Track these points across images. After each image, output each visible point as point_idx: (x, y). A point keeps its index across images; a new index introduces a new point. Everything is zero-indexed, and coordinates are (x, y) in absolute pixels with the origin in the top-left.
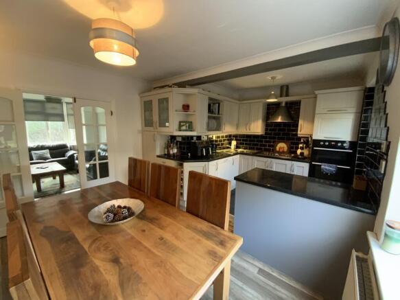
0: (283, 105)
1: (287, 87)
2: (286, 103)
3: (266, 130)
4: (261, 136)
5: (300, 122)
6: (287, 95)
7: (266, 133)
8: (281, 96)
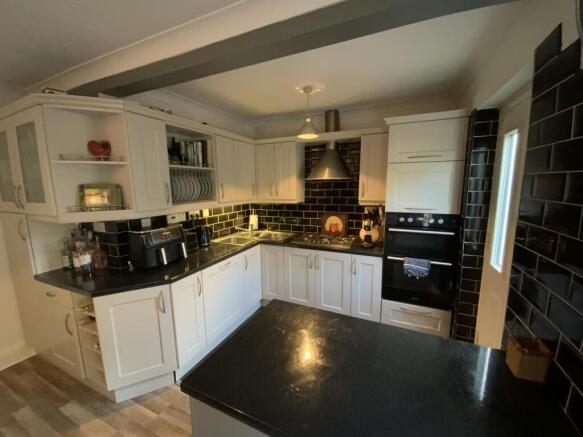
0: (332, 147)
1: (337, 113)
2: (337, 144)
3: (307, 193)
4: (300, 206)
5: (362, 179)
6: (337, 128)
7: (307, 200)
8: (327, 130)
